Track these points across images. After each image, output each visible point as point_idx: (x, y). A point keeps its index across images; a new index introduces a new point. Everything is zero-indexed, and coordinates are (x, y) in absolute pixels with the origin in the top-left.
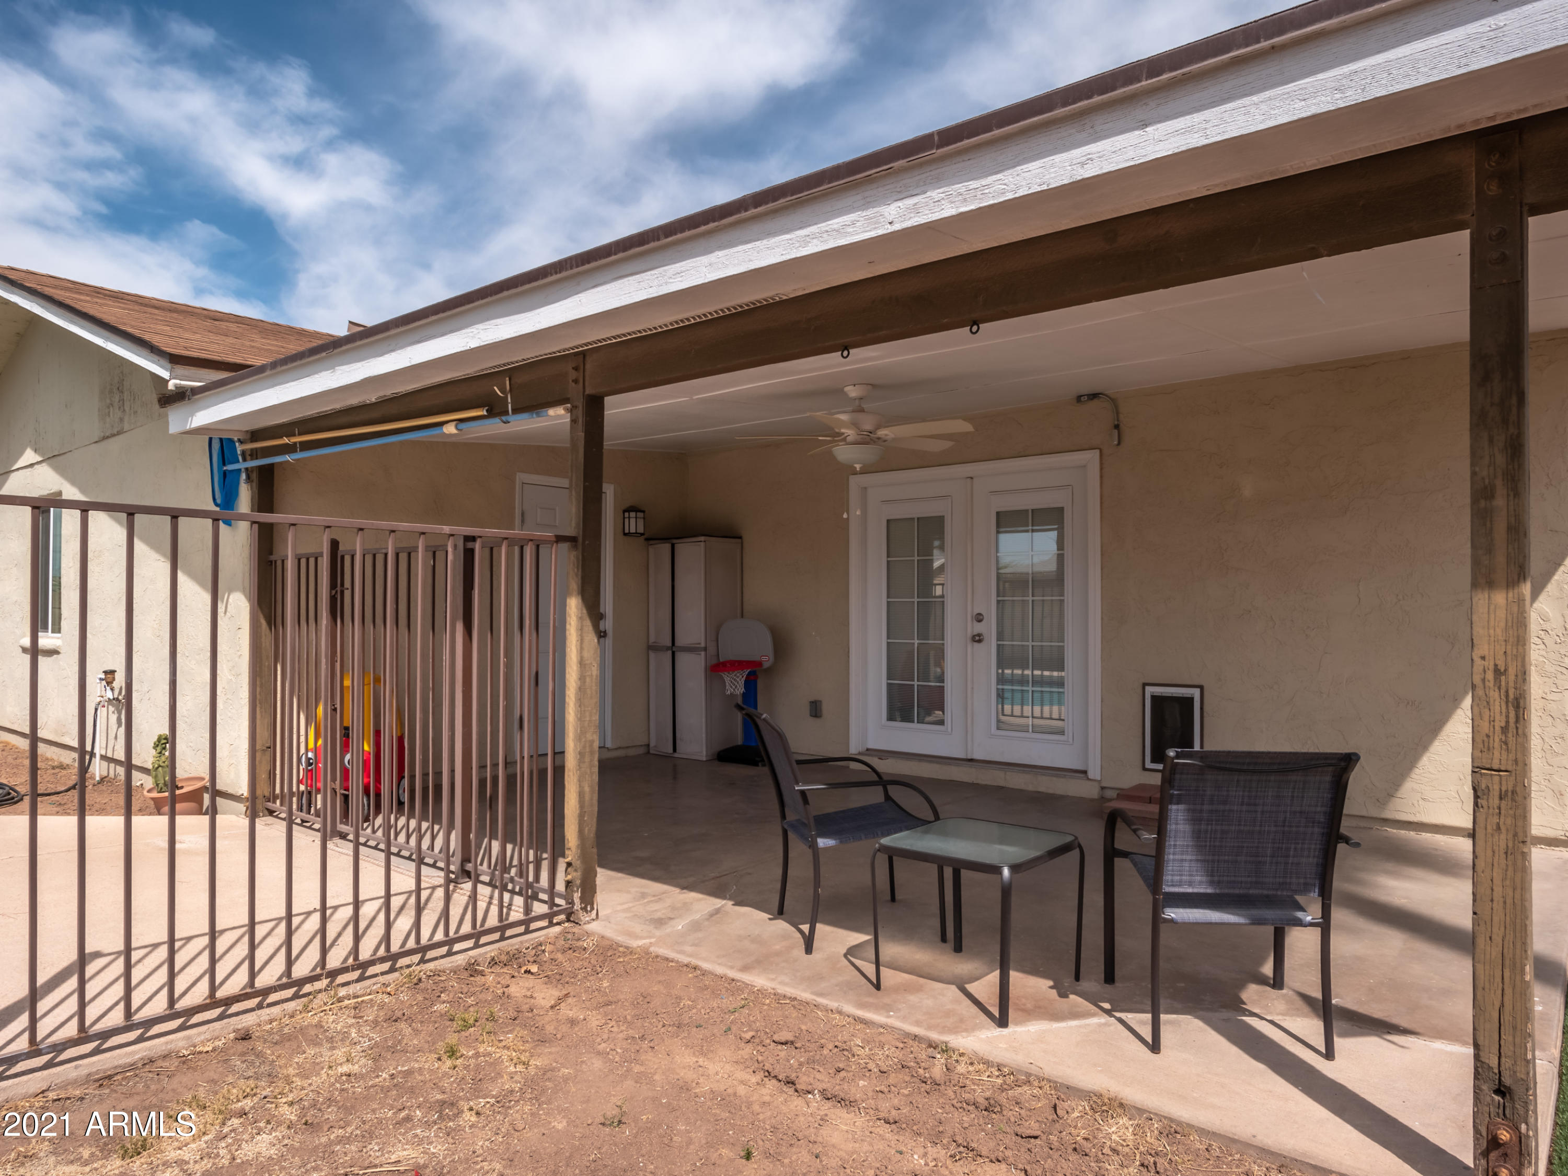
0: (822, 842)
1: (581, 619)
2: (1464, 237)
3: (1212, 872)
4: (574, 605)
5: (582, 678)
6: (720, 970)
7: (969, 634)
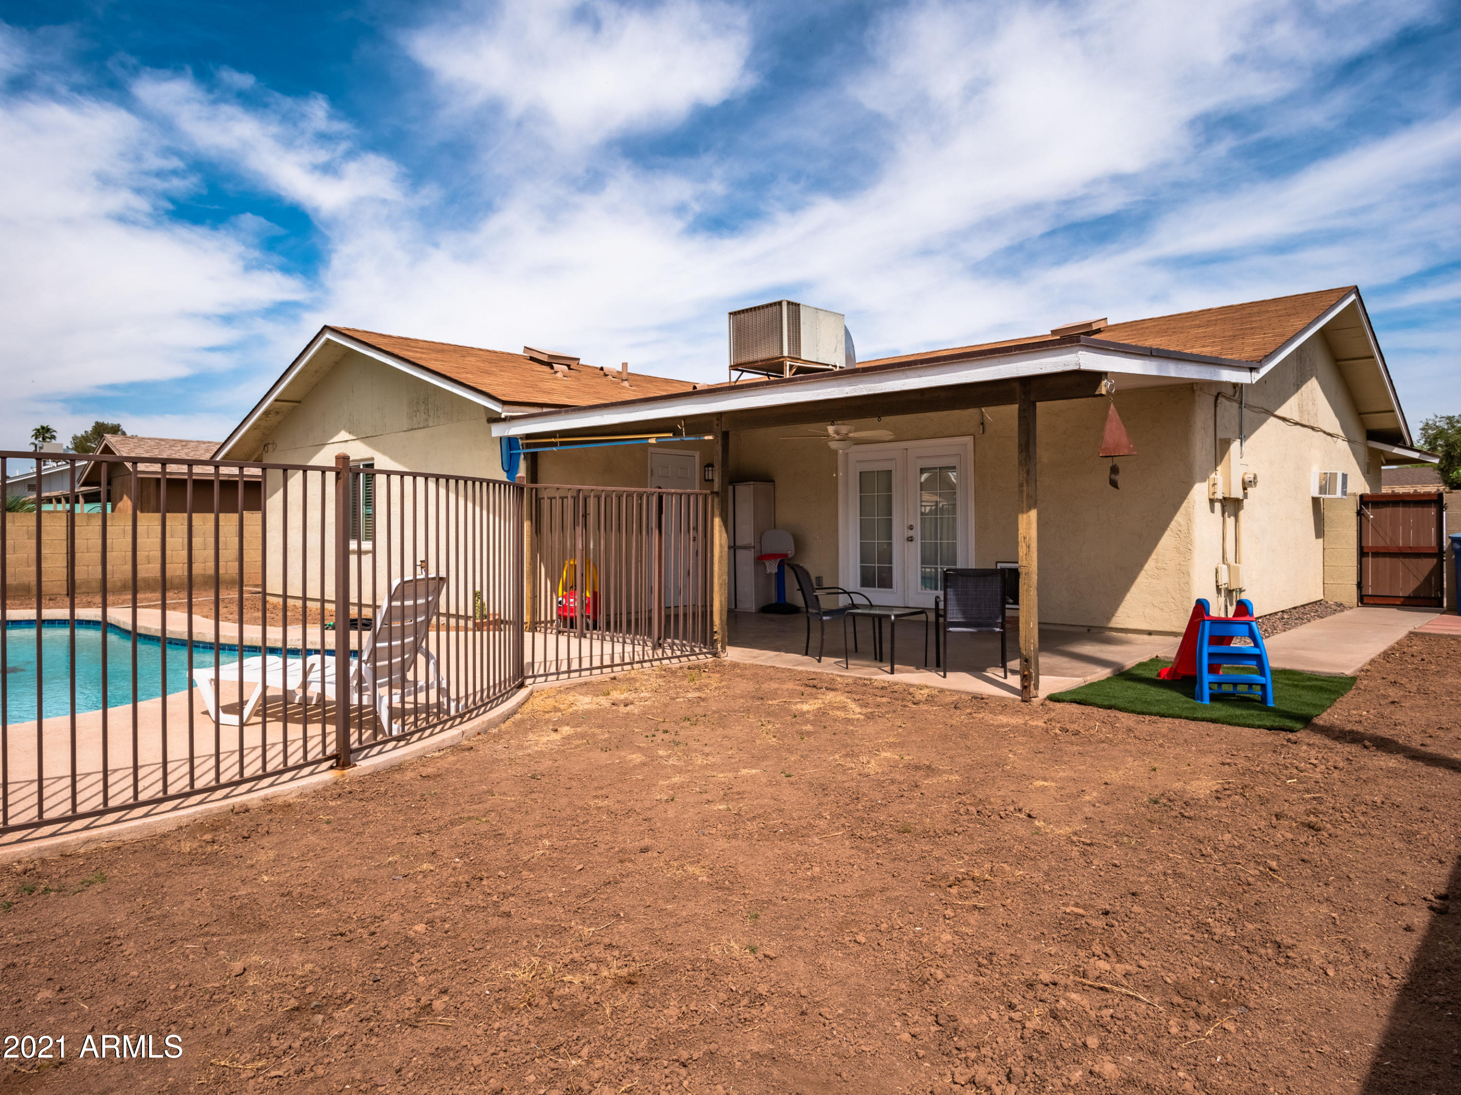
0: (824, 618)
1: (720, 527)
2: (1016, 406)
3: (964, 613)
4: (717, 521)
5: (721, 552)
6: (784, 666)
7: (906, 537)
